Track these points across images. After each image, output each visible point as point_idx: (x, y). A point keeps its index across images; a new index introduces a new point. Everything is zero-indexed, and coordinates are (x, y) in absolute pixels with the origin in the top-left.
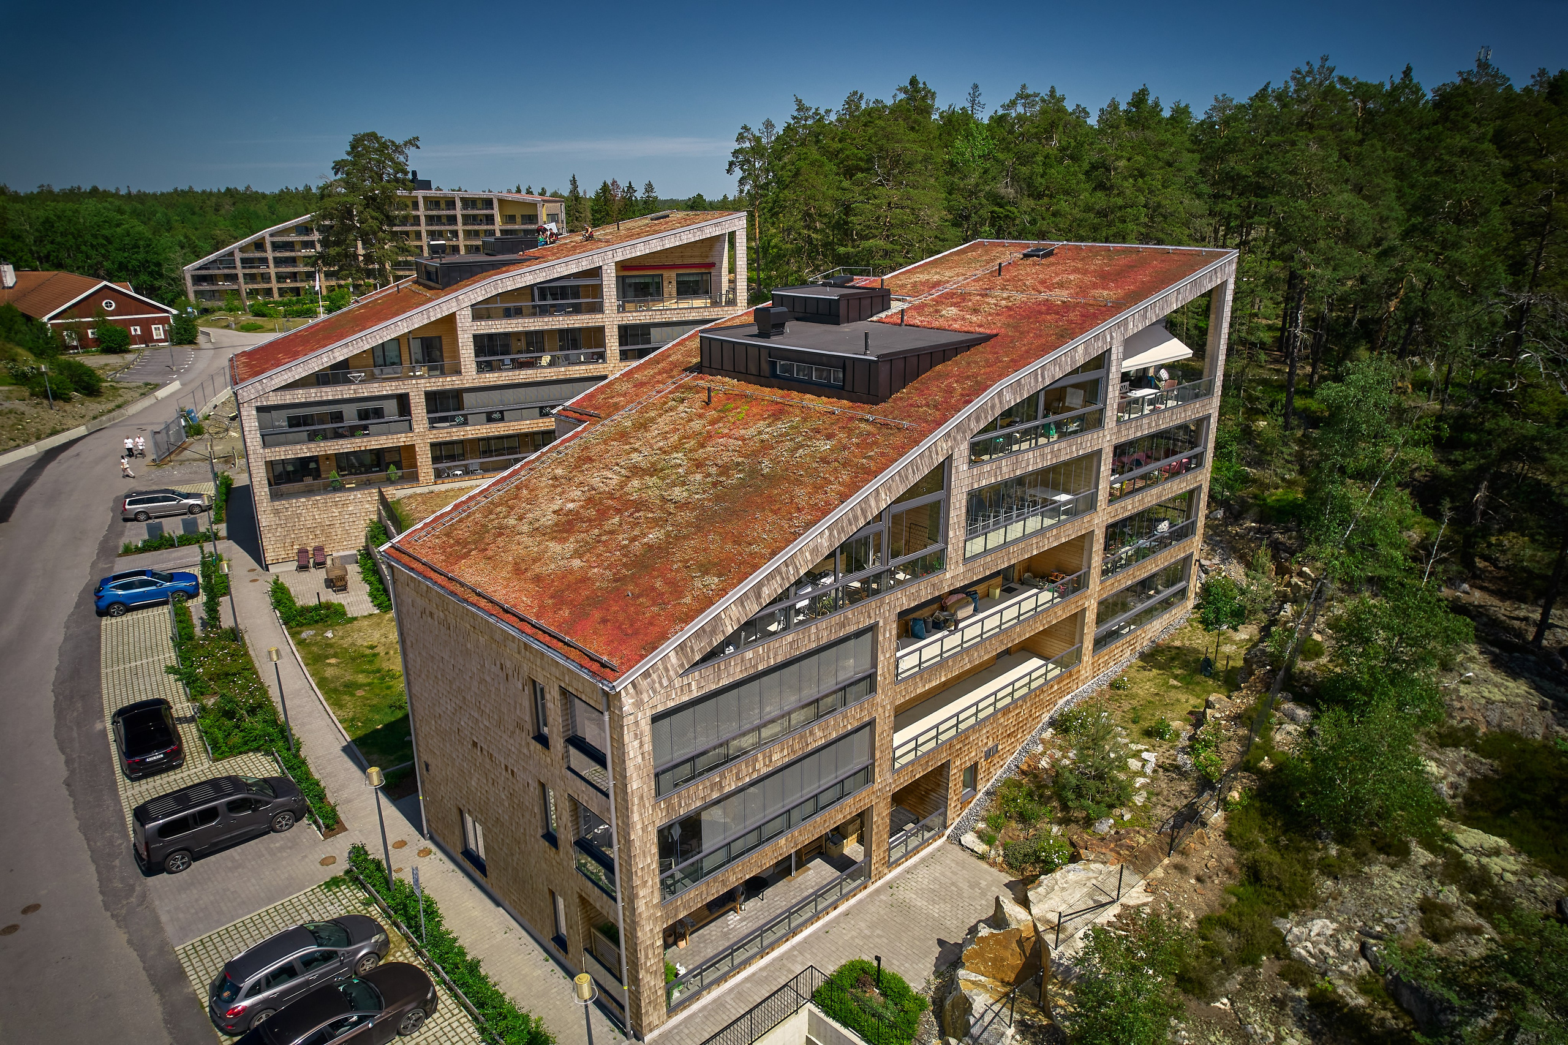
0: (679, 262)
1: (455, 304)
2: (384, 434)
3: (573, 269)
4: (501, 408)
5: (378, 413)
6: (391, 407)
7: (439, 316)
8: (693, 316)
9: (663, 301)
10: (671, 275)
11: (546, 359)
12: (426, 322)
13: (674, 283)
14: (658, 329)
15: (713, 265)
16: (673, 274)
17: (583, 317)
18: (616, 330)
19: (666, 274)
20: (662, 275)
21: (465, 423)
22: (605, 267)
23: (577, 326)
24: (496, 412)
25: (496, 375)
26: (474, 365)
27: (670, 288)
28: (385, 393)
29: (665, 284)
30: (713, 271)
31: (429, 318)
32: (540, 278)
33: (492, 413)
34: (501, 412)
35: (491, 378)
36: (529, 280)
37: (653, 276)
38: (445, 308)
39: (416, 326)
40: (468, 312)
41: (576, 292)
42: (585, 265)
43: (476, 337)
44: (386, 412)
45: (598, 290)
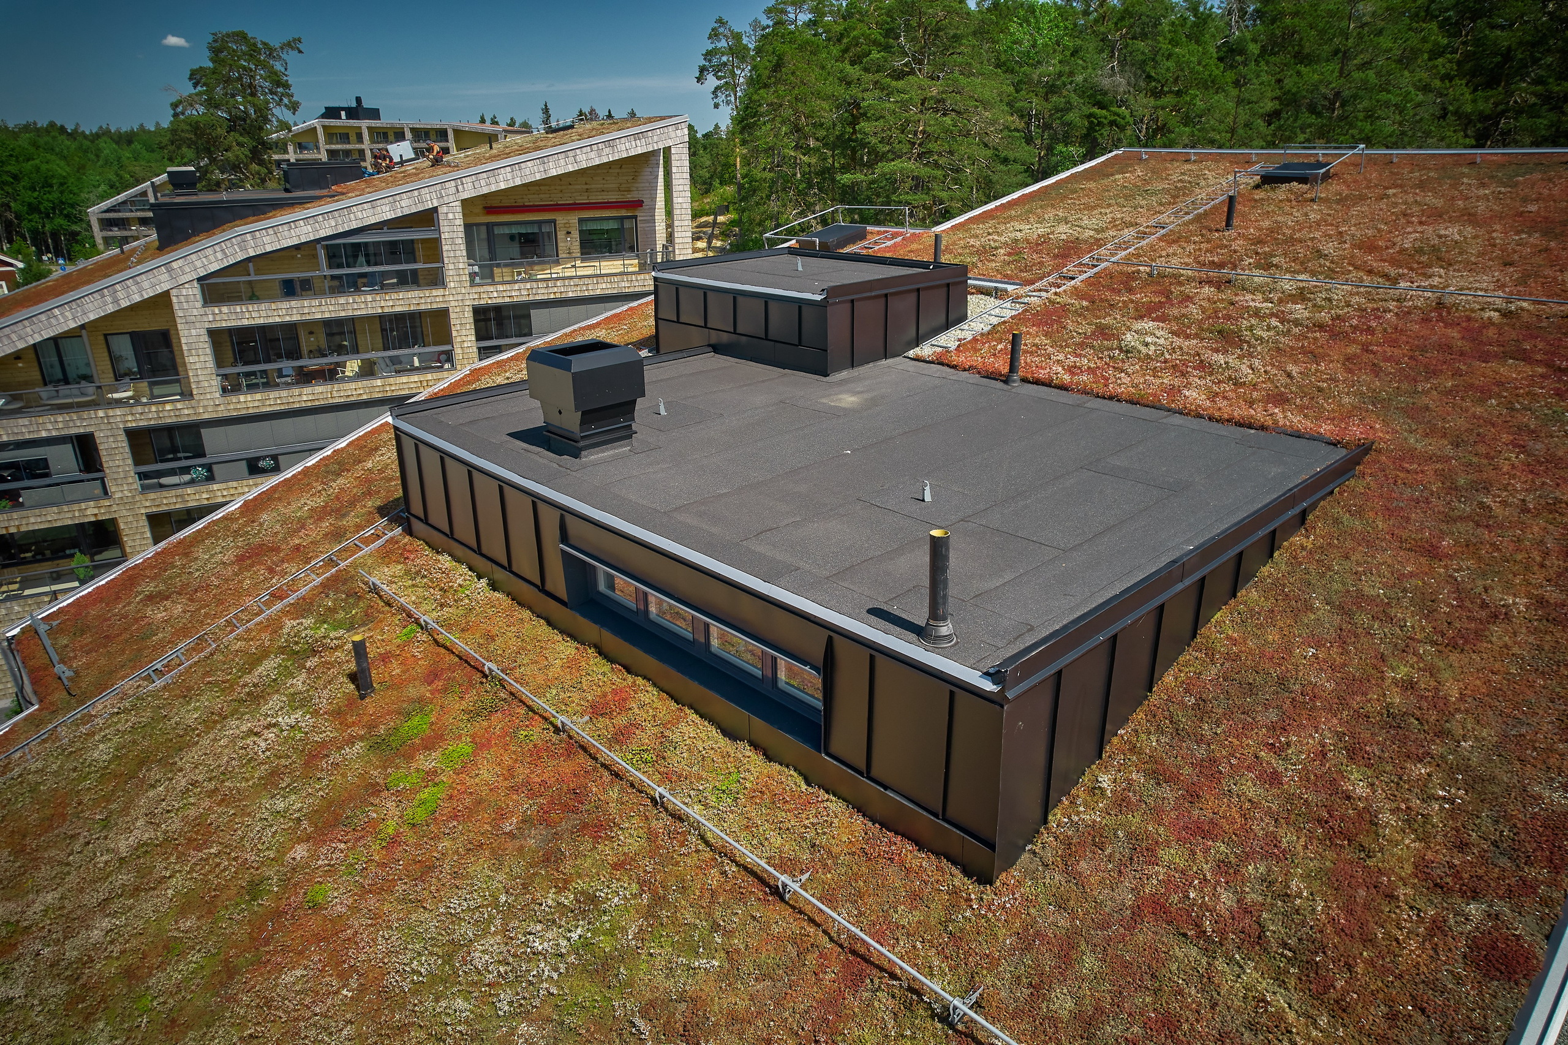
0: (582, 199)
1: (166, 277)
2: (52, 504)
3: (386, 213)
4: (273, 450)
5: (37, 470)
6: (63, 460)
7: (137, 298)
8: (602, 288)
9: (557, 263)
10: (569, 221)
11: (352, 366)
12: (111, 309)
13: (576, 235)
14: (545, 311)
15: (639, 204)
16: (573, 219)
17: (410, 295)
18: (469, 315)
19: (561, 219)
20: (554, 221)
21: (211, 478)
22: (443, 210)
23: (398, 309)
24: (264, 458)
25: (258, 396)
26: (216, 382)
27: (569, 242)
28: (44, 434)
29: (561, 235)
30: (641, 215)
31: (116, 301)
32: (327, 229)
33: (258, 459)
34: (274, 458)
35: (249, 402)
36: (304, 233)
37: (540, 223)
38: (146, 285)
39: (92, 317)
40: (194, 291)
41: (397, 251)
42: (407, 206)
43: (214, 334)
44: (54, 467)
45: (434, 249)
